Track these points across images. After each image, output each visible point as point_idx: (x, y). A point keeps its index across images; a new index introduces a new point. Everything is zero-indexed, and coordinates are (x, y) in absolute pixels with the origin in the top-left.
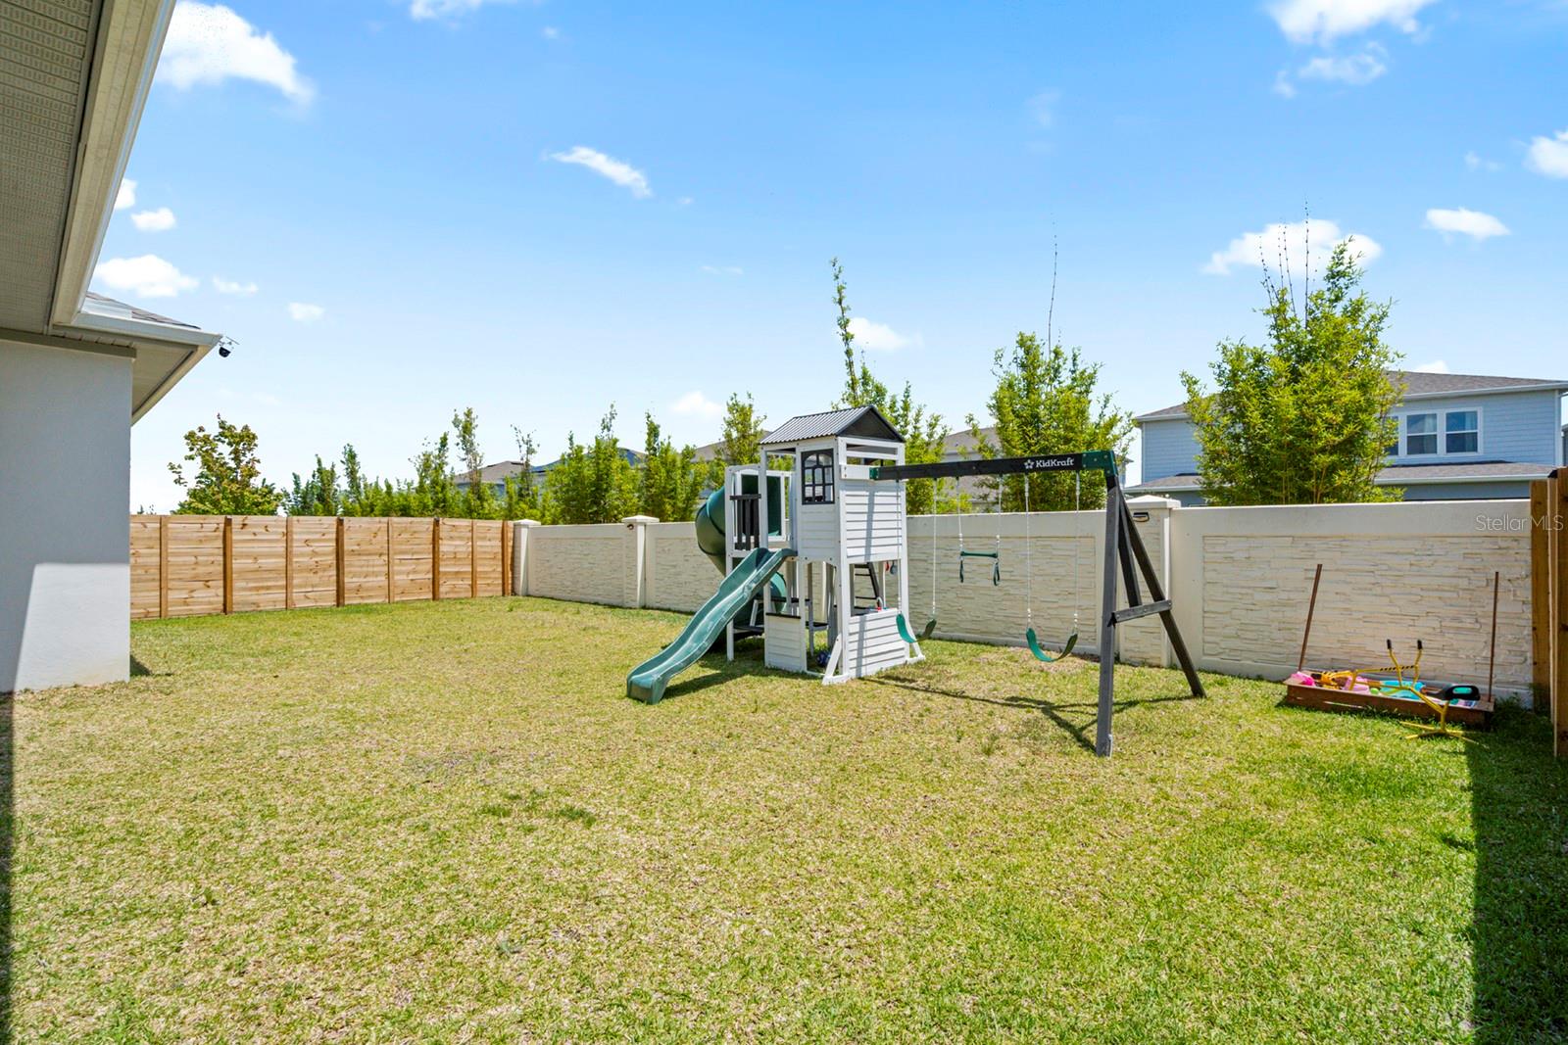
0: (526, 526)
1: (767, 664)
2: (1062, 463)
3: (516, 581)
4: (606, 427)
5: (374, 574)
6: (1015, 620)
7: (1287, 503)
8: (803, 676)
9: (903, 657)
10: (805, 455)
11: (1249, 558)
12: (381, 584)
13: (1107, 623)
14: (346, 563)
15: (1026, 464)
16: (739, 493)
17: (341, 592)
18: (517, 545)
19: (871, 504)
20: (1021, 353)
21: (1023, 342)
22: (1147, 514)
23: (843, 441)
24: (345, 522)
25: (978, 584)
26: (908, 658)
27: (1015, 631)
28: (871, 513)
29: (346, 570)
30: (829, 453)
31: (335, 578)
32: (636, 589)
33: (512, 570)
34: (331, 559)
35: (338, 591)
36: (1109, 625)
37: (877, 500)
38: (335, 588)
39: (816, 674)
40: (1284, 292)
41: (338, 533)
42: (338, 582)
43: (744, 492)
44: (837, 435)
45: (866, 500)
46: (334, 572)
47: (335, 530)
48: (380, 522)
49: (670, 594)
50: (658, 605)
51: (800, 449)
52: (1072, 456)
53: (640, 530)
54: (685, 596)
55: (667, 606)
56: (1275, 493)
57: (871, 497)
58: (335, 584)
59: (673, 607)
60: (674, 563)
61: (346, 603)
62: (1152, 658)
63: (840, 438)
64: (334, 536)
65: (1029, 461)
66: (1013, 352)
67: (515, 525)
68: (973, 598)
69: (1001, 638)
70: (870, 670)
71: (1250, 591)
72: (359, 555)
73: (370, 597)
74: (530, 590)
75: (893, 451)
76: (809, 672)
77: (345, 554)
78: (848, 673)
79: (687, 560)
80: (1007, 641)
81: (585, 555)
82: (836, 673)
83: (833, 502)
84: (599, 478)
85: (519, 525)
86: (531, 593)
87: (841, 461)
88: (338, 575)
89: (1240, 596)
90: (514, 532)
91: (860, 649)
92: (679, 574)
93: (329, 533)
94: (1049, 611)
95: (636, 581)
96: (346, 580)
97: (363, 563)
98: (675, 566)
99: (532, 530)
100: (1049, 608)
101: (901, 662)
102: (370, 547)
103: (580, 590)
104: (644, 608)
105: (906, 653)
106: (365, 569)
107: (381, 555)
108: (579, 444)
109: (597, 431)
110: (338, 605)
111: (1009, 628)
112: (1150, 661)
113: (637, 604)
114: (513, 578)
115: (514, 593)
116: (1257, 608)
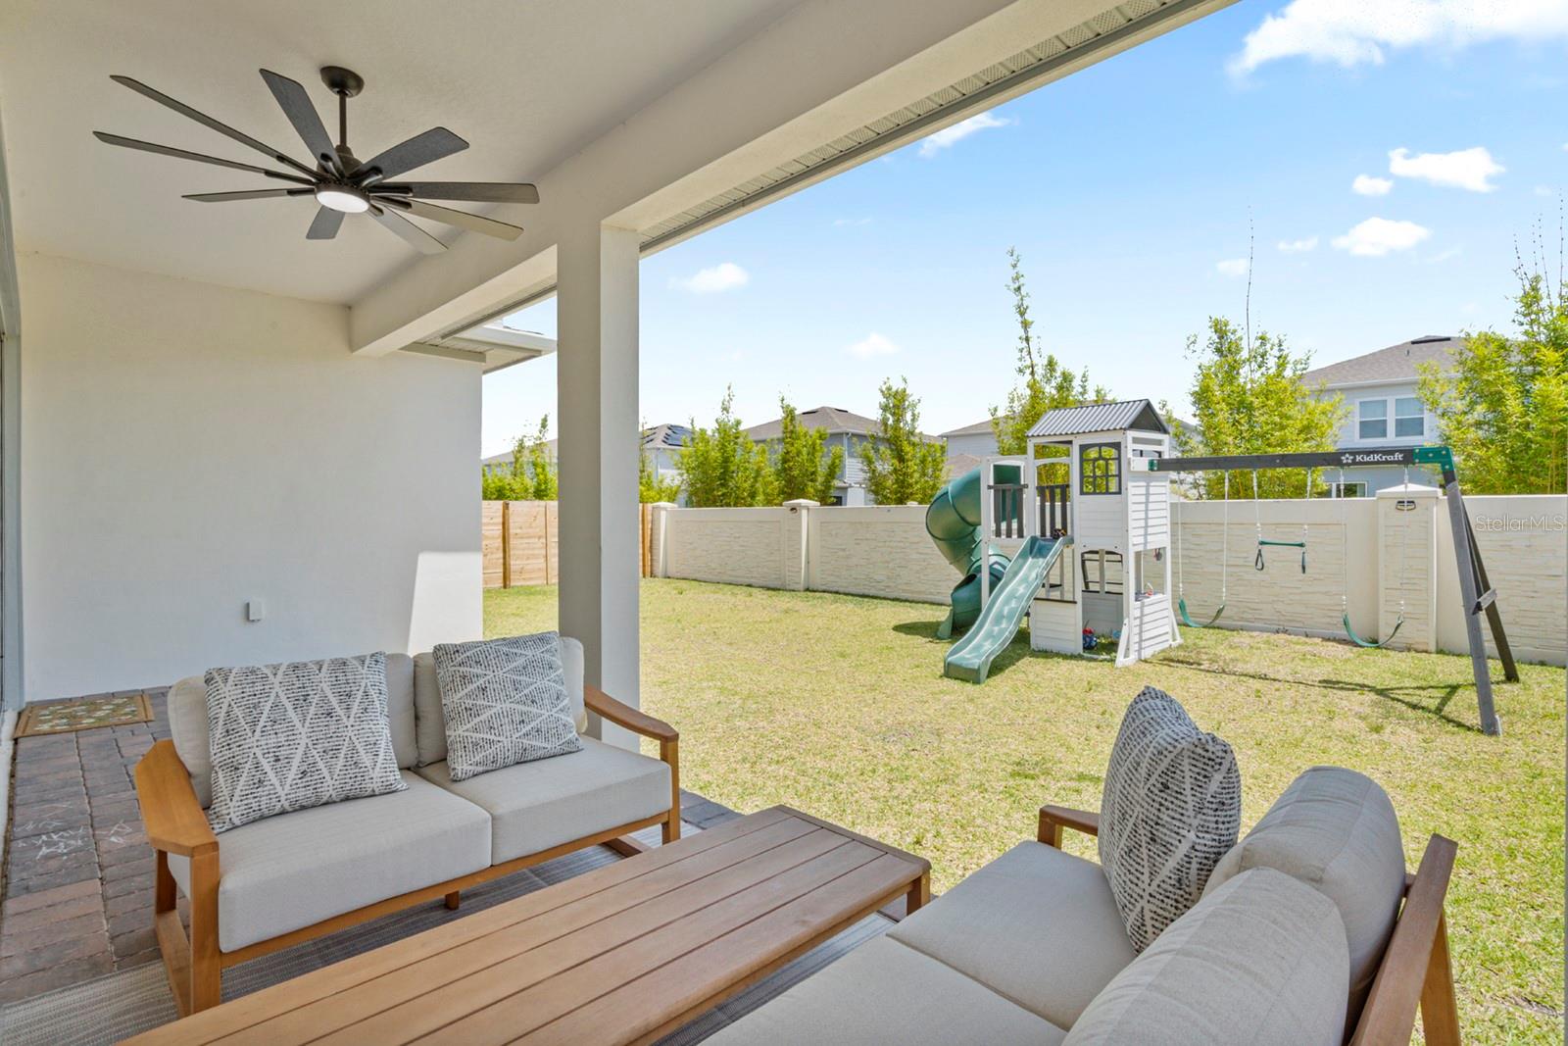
0: (665, 509)
1: (1032, 647)
2: (1390, 458)
3: (655, 563)
4: (725, 409)
5: (535, 557)
6: (1249, 605)
7: (1551, 493)
8: (1079, 657)
9: (1167, 641)
10: (1084, 448)
11: (1529, 546)
12: (540, 566)
13: (1471, 611)
14: (511, 546)
15: (1343, 458)
16: (992, 483)
17: (507, 575)
18: (655, 527)
19: (1147, 495)
20: (1215, 337)
21: (1220, 329)
22: (1413, 502)
23: (1132, 434)
24: (510, 506)
25: (1205, 570)
26: (1171, 642)
27: (1250, 616)
28: (1147, 502)
29: (512, 553)
30: (1117, 446)
31: (501, 561)
32: (800, 572)
33: (651, 552)
34: (499, 542)
35: (504, 573)
36: (1474, 613)
37: (1152, 490)
38: (502, 570)
39: (1095, 656)
40: (1537, 279)
41: (504, 517)
42: (504, 564)
43: (996, 482)
44: (1125, 429)
45: (1143, 491)
46: (501, 555)
47: (501, 514)
48: (539, 506)
49: (838, 576)
50: (824, 588)
51: (1077, 442)
52: (1401, 452)
53: (804, 512)
54: (856, 579)
55: (835, 589)
56: (1540, 482)
57: (1148, 487)
58: (502, 566)
59: (841, 590)
60: (843, 547)
61: (512, 584)
62: (1417, 643)
63: (1128, 432)
64: (501, 520)
65: (1347, 455)
66: (1208, 335)
67: (653, 508)
68: (1200, 583)
69: (1234, 623)
70: (1147, 654)
71: (1532, 579)
72: (522, 538)
73: (531, 579)
74: (668, 569)
75: (1159, 443)
76: (1086, 655)
77: (511, 536)
78: (1133, 656)
79: (858, 544)
80: (1242, 626)
81: (735, 537)
82: (1126, 656)
83: (1120, 493)
84: (726, 461)
85: (658, 507)
86: (670, 575)
87: (1128, 453)
88: (504, 558)
89: (1518, 584)
90: (652, 515)
91: (1141, 633)
92: (848, 557)
93: (496, 517)
94: (1291, 597)
95: (801, 563)
96: (512, 562)
97: (525, 545)
98: (844, 550)
99: (671, 513)
100: (1291, 594)
101: (1166, 645)
102: (530, 530)
103: (730, 573)
104: (807, 590)
105: (1169, 637)
106: (526, 552)
107: (540, 538)
108: (702, 427)
109: (718, 414)
110: (505, 587)
111: (1244, 612)
112: (1415, 646)
113: (801, 587)
114: (652, 560)
115: (652, 575)
116: (1538, 595)
